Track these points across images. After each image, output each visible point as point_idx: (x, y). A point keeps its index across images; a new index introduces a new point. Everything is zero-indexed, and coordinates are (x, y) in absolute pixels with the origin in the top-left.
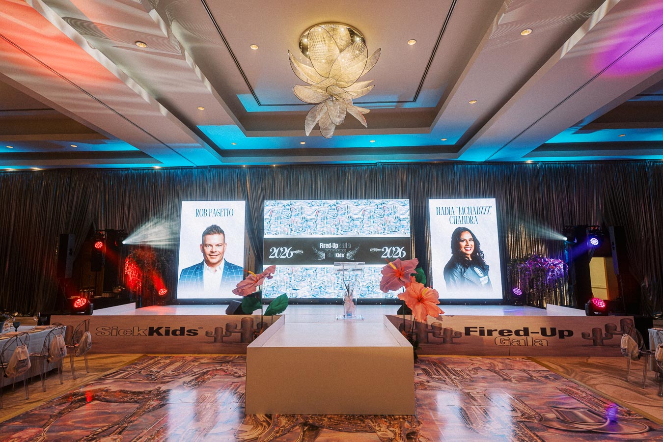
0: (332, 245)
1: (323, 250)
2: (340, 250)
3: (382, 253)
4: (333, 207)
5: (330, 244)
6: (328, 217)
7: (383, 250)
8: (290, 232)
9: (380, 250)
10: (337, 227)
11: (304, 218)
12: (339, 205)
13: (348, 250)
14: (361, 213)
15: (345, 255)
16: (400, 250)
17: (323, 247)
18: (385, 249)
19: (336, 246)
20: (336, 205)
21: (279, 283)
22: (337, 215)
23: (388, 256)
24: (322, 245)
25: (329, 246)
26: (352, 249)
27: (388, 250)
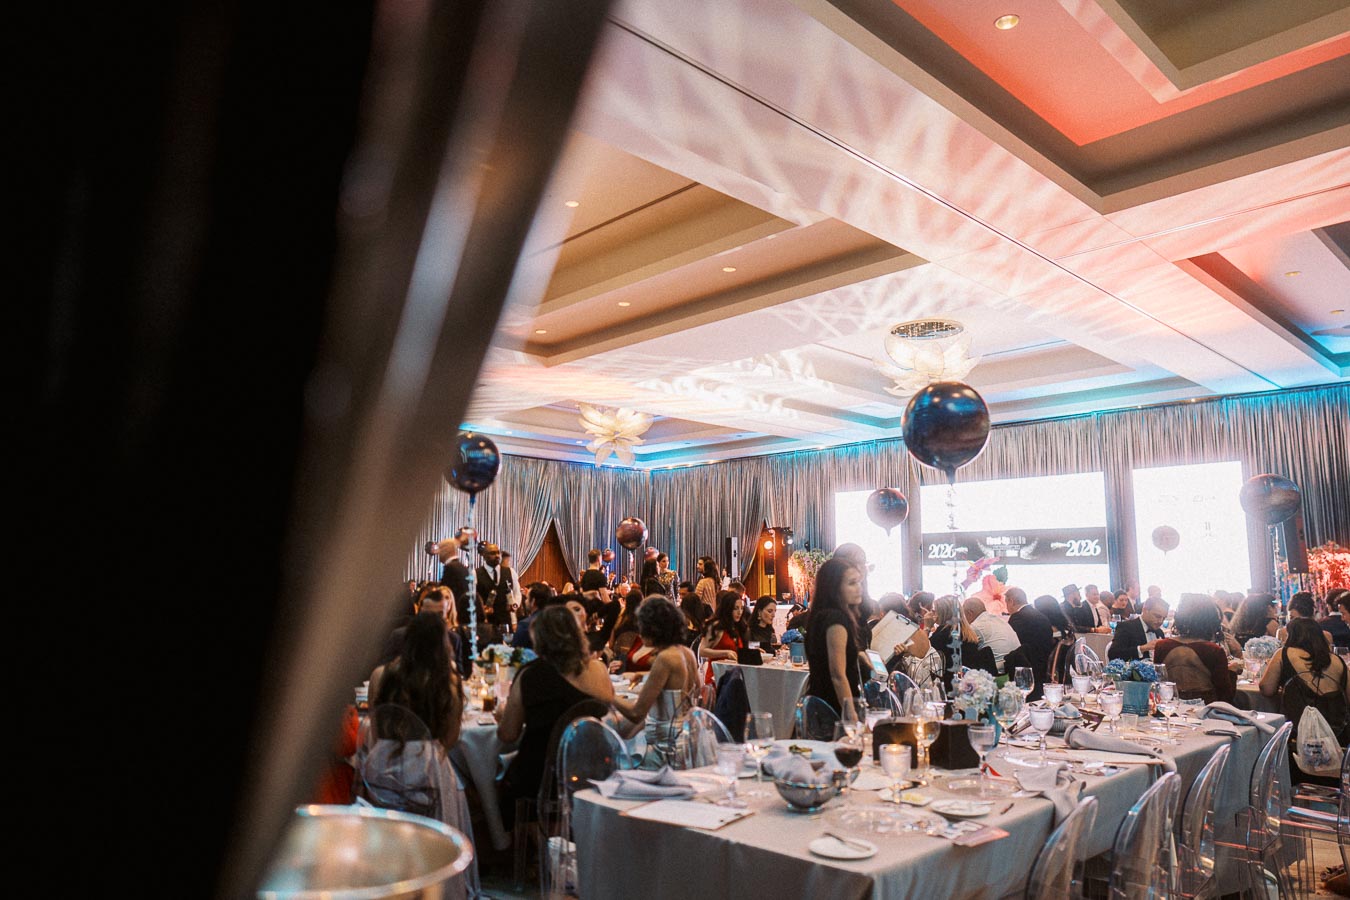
1: (991, 547)
2: (1012, 546)
3: (1067, 549)
5: (1000, 538)
7: (1069, 545)
9: (1064, 545)
13: (1022, 546)
15: (1019, 554)
16: (1092, 545)
17: (992, 543)
18: (1071, 544)
19: (1006, 541)
23: (1076, 553)
24: (990, 541)
25: (996, 541)
26: (1028, 543)
27: (1075, 546)
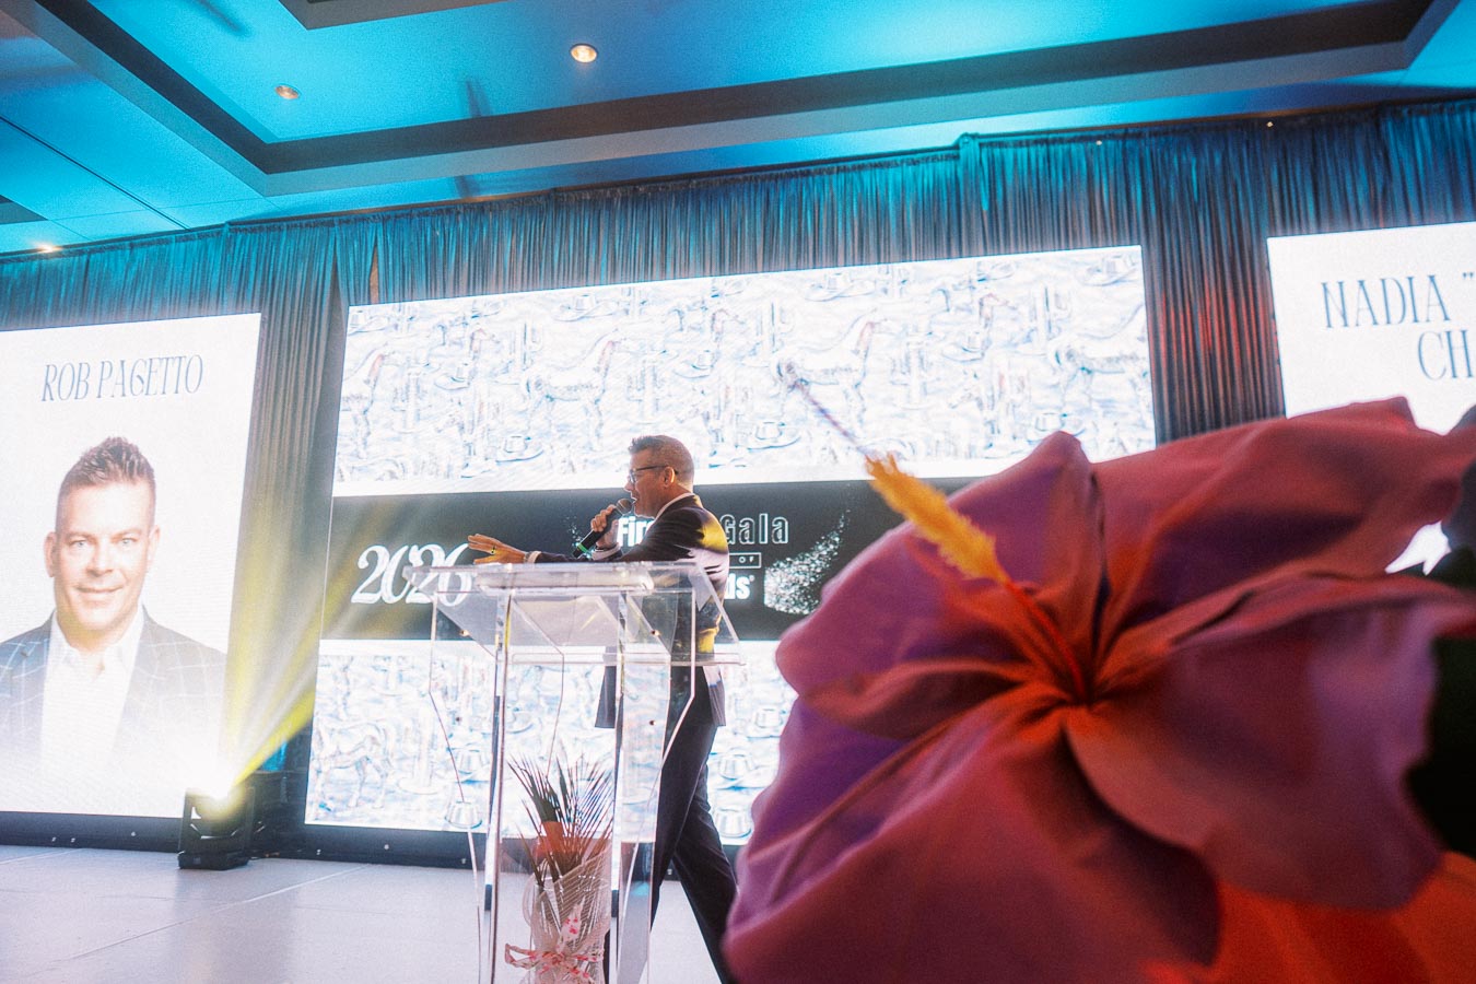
4: (695, 318)
8: (461, 463)
10: (713, 423)
12: (723, 303)
13: (773, 554)
14: (850, 342)
15: (759, 588)
20: (713, 305)
21: (391, 745)
22: (716, 357)
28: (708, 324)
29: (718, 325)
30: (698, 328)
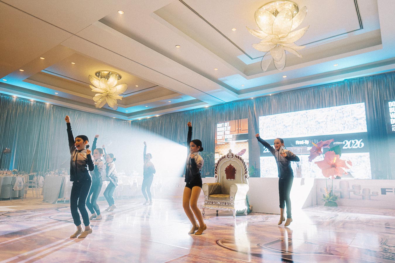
0: (304, 142)
2: (310, 145)
3: (343, 145)
5: (303, 141)
6: (300, 123)
7: (344, 143)
9: (341, 143)
10: (308, 129)
11: (284, 125)
16: (359, 142)
17: (298, 144)
18: (346, 142)
19: (307, 142)
20: (306, 114)
22: (307, 121)
23: (349, 147)
24: (297, 142)
27: (348, 143)
28: (306, 116)
29: (307, 116)
30: (305, 117)
